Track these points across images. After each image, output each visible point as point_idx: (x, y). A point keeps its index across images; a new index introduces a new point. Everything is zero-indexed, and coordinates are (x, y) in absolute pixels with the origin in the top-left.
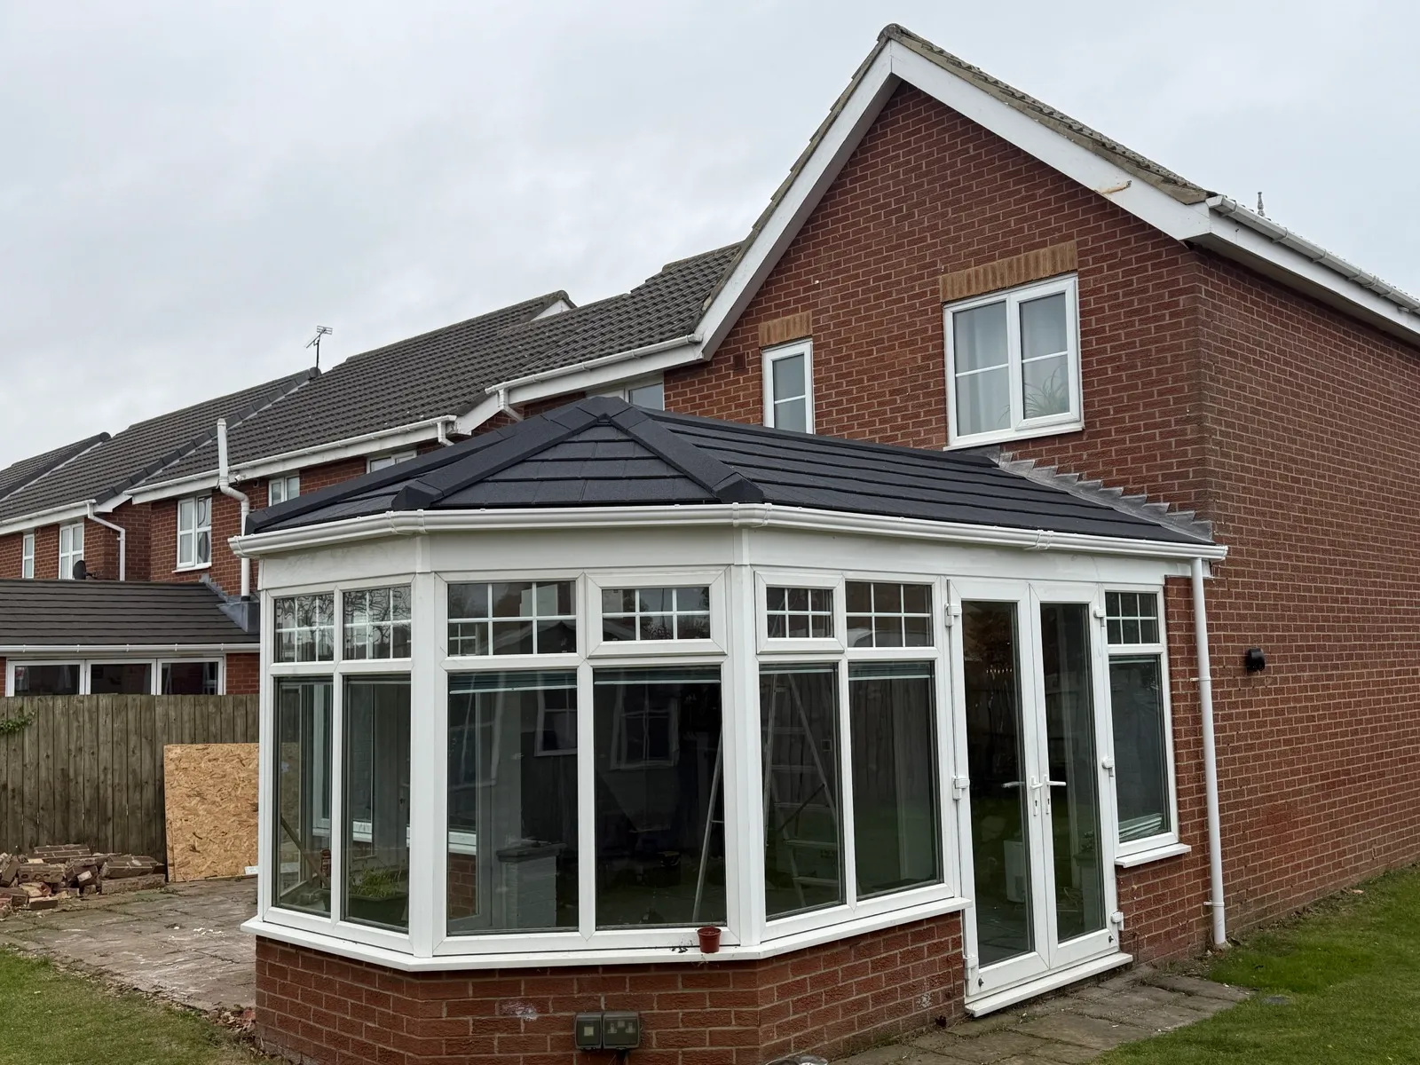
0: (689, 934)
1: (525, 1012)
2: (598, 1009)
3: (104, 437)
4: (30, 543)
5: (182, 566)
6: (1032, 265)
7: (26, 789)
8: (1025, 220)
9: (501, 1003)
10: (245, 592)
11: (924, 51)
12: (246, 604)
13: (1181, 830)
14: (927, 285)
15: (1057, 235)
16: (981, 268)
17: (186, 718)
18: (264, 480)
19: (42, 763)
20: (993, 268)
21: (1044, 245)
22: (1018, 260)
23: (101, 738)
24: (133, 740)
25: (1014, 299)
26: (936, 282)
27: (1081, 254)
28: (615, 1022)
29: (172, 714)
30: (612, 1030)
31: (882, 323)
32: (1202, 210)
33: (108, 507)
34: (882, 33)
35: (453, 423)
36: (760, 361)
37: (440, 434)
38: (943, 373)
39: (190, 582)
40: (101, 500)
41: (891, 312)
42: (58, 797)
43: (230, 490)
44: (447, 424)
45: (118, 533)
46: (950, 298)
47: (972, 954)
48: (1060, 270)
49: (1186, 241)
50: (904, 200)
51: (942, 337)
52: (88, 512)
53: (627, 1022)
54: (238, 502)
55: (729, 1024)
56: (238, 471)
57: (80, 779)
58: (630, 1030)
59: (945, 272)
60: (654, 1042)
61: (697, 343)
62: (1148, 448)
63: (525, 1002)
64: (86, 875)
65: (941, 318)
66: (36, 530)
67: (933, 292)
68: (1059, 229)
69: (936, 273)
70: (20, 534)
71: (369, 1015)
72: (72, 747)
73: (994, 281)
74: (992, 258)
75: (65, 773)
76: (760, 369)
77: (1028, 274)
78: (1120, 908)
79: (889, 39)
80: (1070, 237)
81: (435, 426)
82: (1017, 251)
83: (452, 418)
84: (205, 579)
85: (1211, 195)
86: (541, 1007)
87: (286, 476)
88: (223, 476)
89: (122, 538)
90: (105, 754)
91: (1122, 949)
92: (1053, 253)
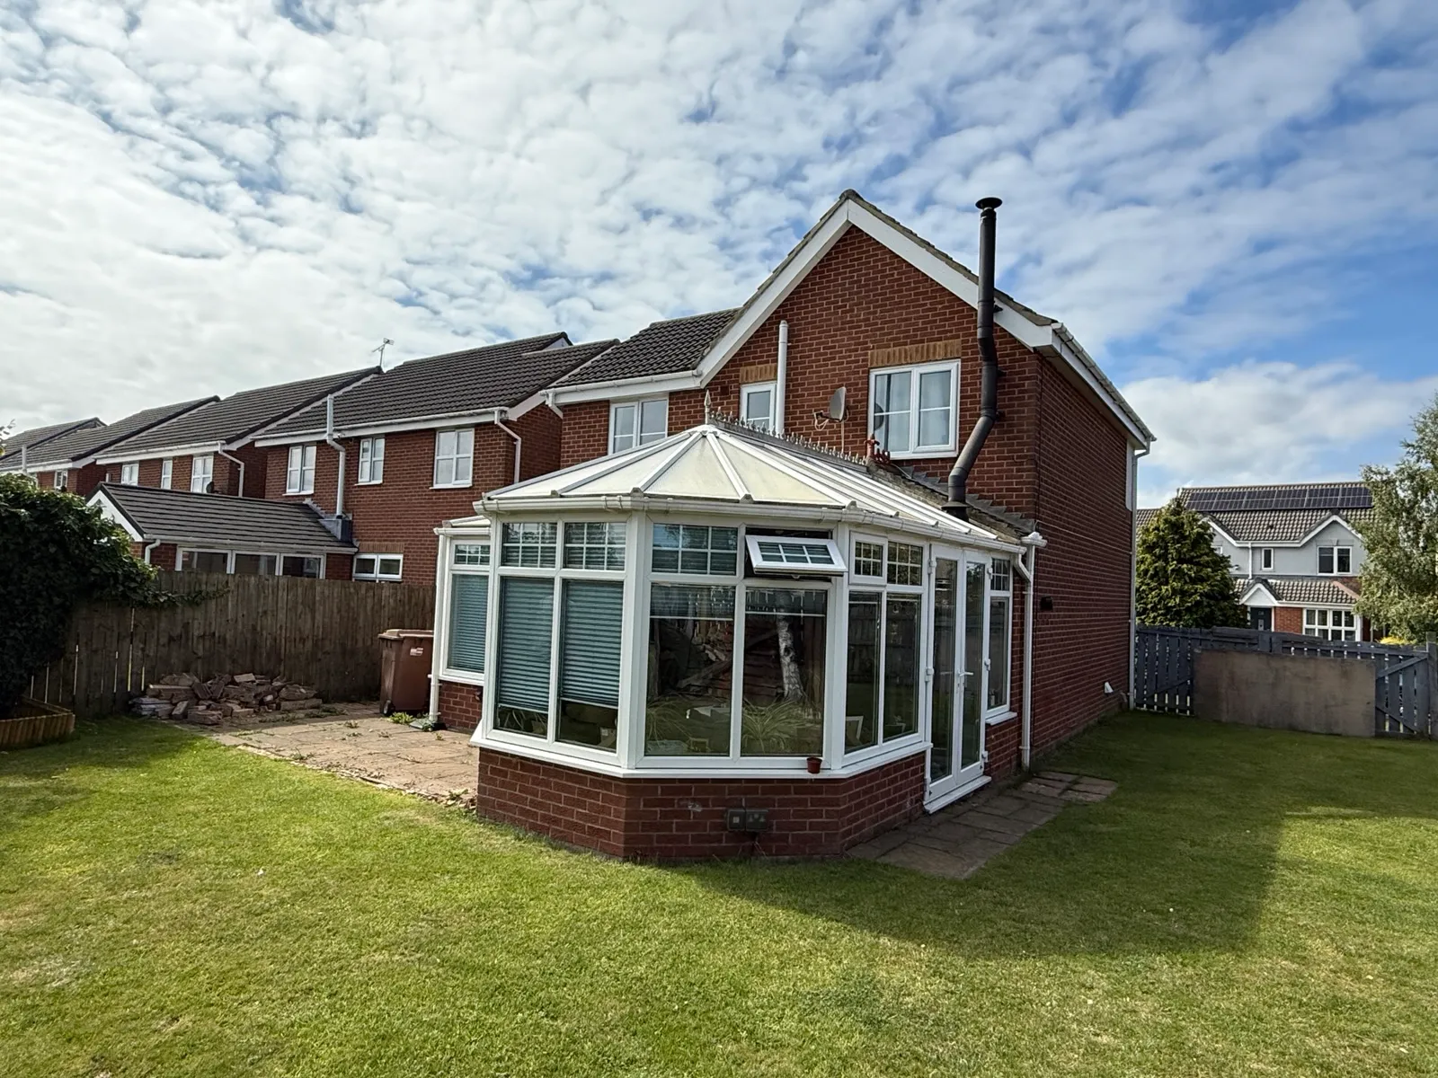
0: (802, 760)
1: (694, 806)
2: (741, 807)
3: (216, 399)
4: (168, 466)
5: (290, 492)
6: (932, 350)
7: (228, 636)
8: (929, 322)
9: (680, 800)
10: (338, 512)
11: (872, 209)
12: (340, 521)
13: (1011, 703)
14: (860, 355)
15: (949, 334)
16: (897, 349)
17: (335, 595)
18: (359, 439)
19: (239, 620)
20: (906, 351)
21: (940, 339)
22: (923, 347)
23: (280, 605)
24: (300, 607)
25: (916, 371)
26: (866, 354)
27: (964, 348)
28: (753, 814)
29: (327, 592)
30: (751, 820)
31: (827, 376)
32: (1049, 329)
33: (234, 447)
34: (843, 194)
35: (505, 412)
36: (739, 392)
37: (496, 419)
38: (867, 412)
39: (298, 504)
40: (229, 441)
41: (834, 370)
42: (249, 643)
43: (334, 443)
44: (502, 412)
45: (239, 465)
46: (875, 365)
47: (928, 776)
48: (949, 356)
49: (1034, 348)
50: (848, 300)
51: (868, 389)
52: (218, 449)
53: (760, 815)
54: (337, 452)
55: (821, 817)
56: (339, 431)
57: (264, 633)
58: (762, 820)
59: (873, 348)
60: (774, 827)
61: (699, 376)
62: (998, 471)
63: (694, 800)
64: (269, 698)
65: (868, 378)
66: (174, 458)
67: (863, 361)
68: (951, 331)
69: (868, 348)
70: (161, 460)
71: (581, 804)
72: (260, 610)
73: (906, 358)
74: (905, 344)
75: (254, 628)
76: (739, 397)
77: (928, 356)
78: (986, 749)
79: (847, 198)
80: (958, 337)
81: (494, 413)
82: (922, 341)
83: (506, 409)
84: (308, 501)
85: (1054, 321)
86: (704, 803)
87: (374, 437)
88: (329, 434)
89: (242, 469)
90: (281, 616)
91: (985, 774)
92: (946, 346)
